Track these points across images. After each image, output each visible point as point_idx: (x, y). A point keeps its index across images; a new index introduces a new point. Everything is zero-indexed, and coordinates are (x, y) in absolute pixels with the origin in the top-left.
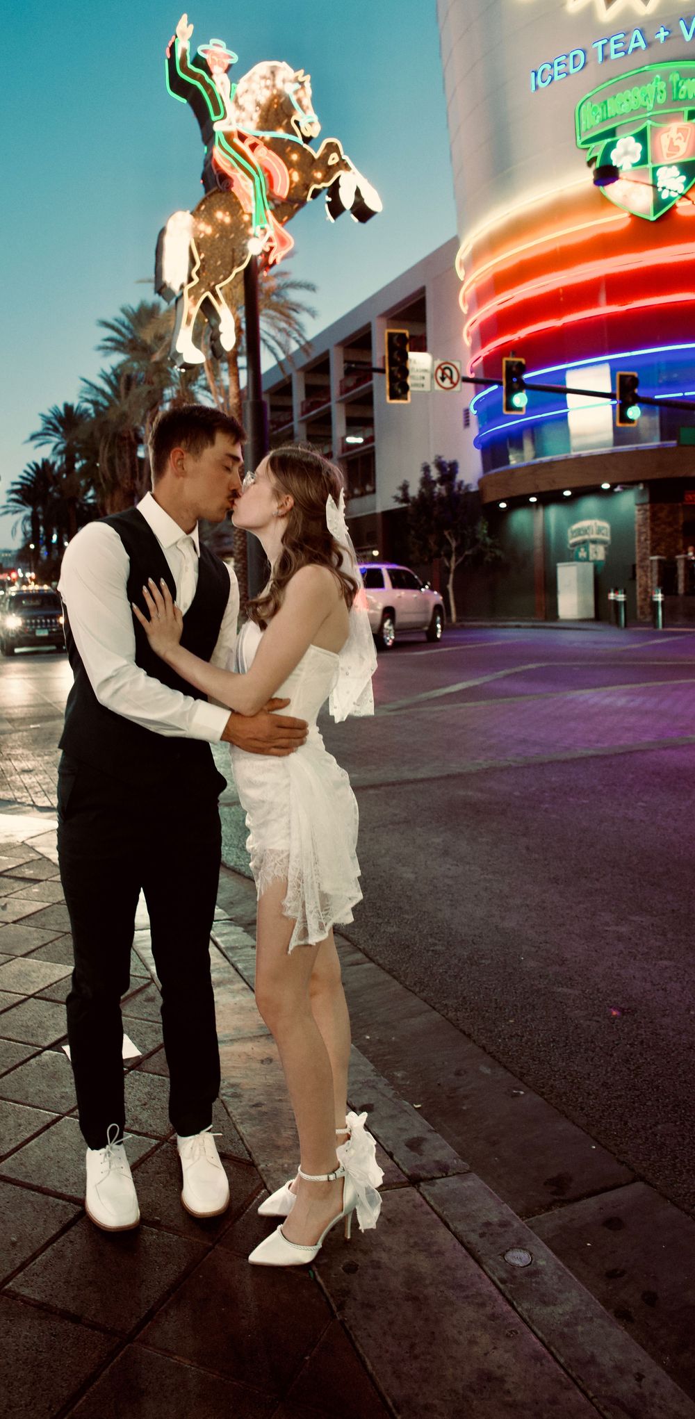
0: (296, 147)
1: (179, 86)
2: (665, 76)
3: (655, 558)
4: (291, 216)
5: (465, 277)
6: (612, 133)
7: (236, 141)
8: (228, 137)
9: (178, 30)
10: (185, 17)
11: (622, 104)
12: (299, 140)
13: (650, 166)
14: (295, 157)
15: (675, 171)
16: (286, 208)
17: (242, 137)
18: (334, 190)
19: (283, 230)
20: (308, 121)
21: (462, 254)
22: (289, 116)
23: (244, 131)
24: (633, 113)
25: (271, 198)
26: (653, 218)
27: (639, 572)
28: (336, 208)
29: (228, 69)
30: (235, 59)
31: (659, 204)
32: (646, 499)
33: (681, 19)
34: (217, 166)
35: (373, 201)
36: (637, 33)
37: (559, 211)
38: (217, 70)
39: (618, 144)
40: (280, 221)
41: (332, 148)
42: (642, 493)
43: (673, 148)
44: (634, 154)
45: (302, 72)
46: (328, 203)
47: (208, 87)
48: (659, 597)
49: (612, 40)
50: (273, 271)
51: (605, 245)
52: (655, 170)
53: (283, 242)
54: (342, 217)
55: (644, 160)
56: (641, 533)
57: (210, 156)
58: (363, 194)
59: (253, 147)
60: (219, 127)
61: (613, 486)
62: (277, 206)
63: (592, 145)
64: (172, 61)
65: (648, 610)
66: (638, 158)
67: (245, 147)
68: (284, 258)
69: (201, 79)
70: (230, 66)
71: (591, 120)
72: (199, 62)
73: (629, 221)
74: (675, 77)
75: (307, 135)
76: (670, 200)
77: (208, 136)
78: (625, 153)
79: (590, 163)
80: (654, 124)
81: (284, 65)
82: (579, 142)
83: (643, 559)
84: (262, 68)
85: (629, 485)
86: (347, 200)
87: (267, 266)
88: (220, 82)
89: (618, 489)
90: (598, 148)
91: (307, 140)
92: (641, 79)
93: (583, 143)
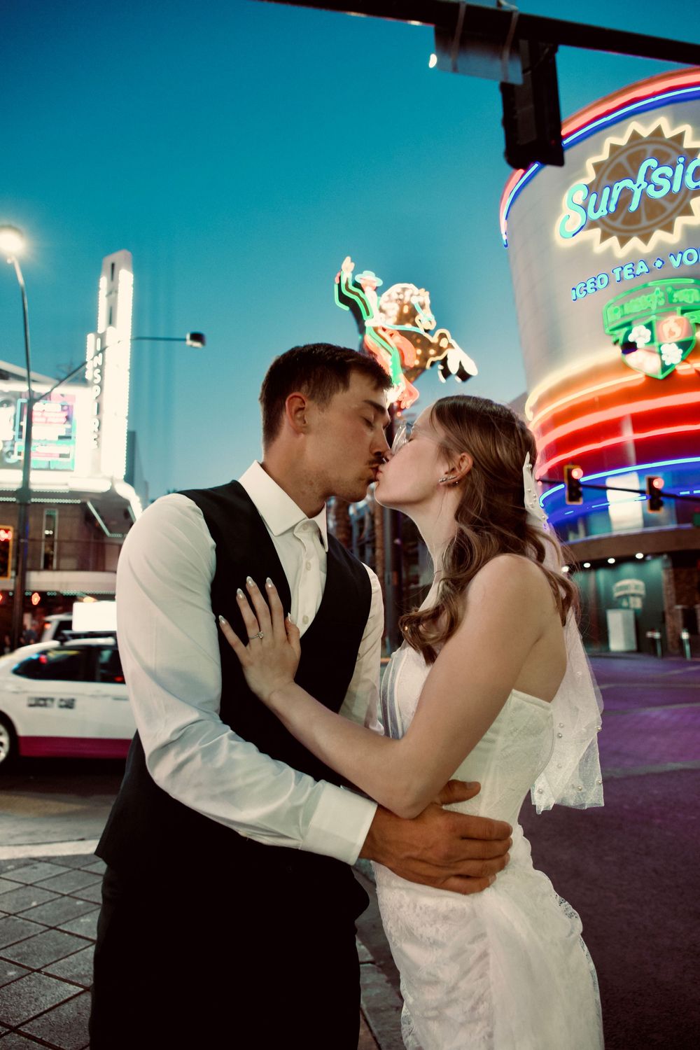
0: (419, 335)
1: (344, 299)
2: (663, 288)
3: (679, 607)
4: (416, 378)
5: (533, 417)
6: (629, 324)
7: (381, 332)
8: (376, 329)
9: (343, 266)
10: (348, 259)
11: (636, 306)
12: (422, 332)
13: (656, 344)
14: (419, 341)
15: (676, 347)
16: (413, 373)
17: (384, 330)
18: (444, 362)
19: (412, 387)
20: (426, 320)
21: (531, 402)
22: (414, 316)
23: (385, 327)
24: (643, 311)
25: (403, 366)
26: (661, 377)
27: (668, 617)
28: (446, 373)
29: (376, 289)
30: (379, 282)
31: (664, 368)
32: (669, 564)
33: (671, 254)
34: (367, 347)
35: (470, 368)
36: (642, 264)
37: (596, 374)
38: (367, 289)
39: (633, 331)
40: (409, 380)
41: (442, 336)
42: (666, 561)
43: (672, 333)
44: (644, 337)
45: (423, 290)
46: (442, 370)
47: (362, 300)
48: (685, 636)
49: (625, 268)
50: (405, 412)
51: (629, 395)
52: (660, 346)
53: (411, 394)
54: (450, 378)
55: (652, 340)
56: (667, 590)
57: (363, 341)
58: (463, 364)
59: (391, 335)
60: (369, 323)
61: (645, 556)
62: (407, 372)
63: (616, 332)
64: (339, 285)
65: (676, 645)
66: (649, 339)
67: (385, 335)
68: (412, 405)
69: (357, 295)
70: (377, 287)
71: (614, 317)
72: (357, 285)
73: (644, 379)
74: (669, 289)
75: (427, 328)
76: (672, 365)
77: (362, 329)
78: (639, 335)
79: (616, 343)
80: (659, 318)
81: (411, 286)
82: (607, 331)
83: (671, 607)
84: (397, 288)
85: (656, 555)
86: (453, 368)
87: (400, 409)
88: (370, 296)
89: (649, 558)
90: (620, 334)
91: (427, 331)
92: (647, 290)
93: (611, 330)
